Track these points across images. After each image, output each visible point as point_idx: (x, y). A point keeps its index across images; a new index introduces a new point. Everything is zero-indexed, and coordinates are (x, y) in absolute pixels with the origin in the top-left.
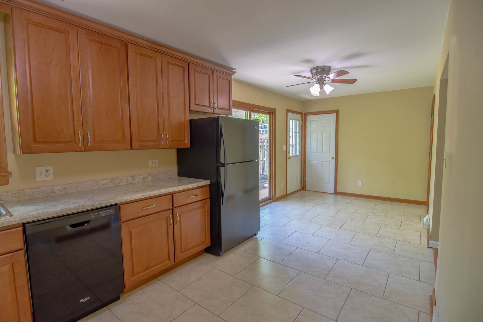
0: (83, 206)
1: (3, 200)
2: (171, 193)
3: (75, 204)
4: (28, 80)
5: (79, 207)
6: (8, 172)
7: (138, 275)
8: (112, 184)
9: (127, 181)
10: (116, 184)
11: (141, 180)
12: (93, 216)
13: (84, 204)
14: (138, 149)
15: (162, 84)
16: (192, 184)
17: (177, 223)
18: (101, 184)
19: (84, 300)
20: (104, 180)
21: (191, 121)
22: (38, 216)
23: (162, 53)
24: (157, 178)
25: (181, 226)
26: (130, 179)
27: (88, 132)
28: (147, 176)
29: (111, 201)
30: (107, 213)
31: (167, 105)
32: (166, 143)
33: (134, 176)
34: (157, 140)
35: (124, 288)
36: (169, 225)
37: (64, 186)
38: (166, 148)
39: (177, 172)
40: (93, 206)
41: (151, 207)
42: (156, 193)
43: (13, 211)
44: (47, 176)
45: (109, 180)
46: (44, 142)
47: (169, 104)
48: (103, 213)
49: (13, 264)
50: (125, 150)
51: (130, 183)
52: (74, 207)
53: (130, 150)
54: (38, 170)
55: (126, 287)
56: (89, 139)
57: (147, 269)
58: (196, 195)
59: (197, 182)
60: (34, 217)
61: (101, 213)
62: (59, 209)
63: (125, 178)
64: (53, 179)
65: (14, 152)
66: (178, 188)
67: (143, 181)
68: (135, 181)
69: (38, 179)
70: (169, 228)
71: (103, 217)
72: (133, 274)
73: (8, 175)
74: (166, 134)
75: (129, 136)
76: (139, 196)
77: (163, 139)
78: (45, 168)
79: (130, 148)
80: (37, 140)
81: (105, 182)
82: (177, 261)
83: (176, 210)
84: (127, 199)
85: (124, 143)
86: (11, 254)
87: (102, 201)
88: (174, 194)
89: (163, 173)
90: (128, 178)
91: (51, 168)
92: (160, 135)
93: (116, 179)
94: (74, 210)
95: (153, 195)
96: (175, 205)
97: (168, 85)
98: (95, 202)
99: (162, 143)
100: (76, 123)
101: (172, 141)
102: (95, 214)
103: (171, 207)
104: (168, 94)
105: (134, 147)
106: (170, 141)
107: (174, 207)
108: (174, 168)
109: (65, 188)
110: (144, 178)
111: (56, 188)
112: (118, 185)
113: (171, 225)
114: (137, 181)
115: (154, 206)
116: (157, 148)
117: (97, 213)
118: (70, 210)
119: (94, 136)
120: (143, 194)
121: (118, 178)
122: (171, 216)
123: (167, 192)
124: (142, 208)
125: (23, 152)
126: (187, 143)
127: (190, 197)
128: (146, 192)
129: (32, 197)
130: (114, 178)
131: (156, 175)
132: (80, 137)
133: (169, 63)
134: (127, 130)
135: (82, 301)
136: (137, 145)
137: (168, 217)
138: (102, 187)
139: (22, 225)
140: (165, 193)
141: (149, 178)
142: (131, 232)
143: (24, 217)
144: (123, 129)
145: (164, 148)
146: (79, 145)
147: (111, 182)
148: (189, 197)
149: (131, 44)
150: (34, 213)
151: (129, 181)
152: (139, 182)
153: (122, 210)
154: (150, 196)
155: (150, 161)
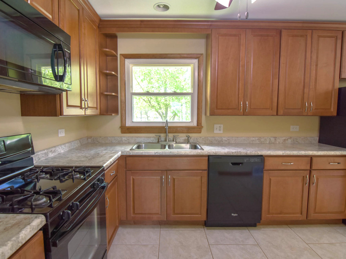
0: (240, 152)
1: (198, 142)
2: (310, 156)
3: (235, 150)
4: (217, 71)
5: (238, 152)
6: (201, 126)
7: (272, 215)
8: (259, 142)
9: (270, 141)
10: (262, 142)
11: (282, 141)
12: (245, 160)
13: (241, 151)
14: (282, 115)
15: (311, 57)
16: (335, 152)
17: (313, 185)
18: (251, 140)
19: (234, 215)
20: (253, 137)
21: (340, 89)
22: (216, 153)
23: (313, 29)
24: (297, 141)
25: (317, 188)
26: (273, 139)
27: (247, 102)
28: (288, 139)
29: (259, 152)
30: (255, 160)
31: (314, 76)
32: (309, 110)
33: (276, 137)
34: (301, 109)
35: (261, 220)
36: (305, 184)
37: (228, 138)
38: (309, 116)
39: (318, 138)
40: (246, 153)
41: (290, 164)
42: (295, 153)
43: (204, 148)
44: (220, 130)
46: (222, 109)
47: (316, 75)
48: (252, 160)
49: (201, 177)
50: (272, 115)
51: (273, 142)
52: (235, 152)
53: (276, 116)
54: (216, 126)
55: (262, 219)
56: (247, 107)
57: (280, 214)
58: (338, 163)
59: (341, 150)
60: (214, 153)
61: (251, 160)
62: (227, 151)
63: (269, 138)
64: (222, 132)
65: (206, 114)
66: (318, 152)
67: (283, 142)
68: (277, 142)
69: (215, 132)
70: (305, 186)
71: (252, 162)
72: (269, 213)
73: (201, 128)
74: (311, 103)
75: (276, 104)
76: (280, 153)
77: (307, 107)
78: (219, 125)
79: (275, 114)
80: (218, 108)
81: (254, 139)
82: (309, 218)
83: (313, 172)
84: (270, 153)
85: (272, 110)
86: (201, 171)
87: (253, 151)
88: (313, 158)
89: (303, 138)
90: (271, 138)
91: (222, 126)
92: (304, 104)
93: (262, 138)
94: (235, 153)
95: (292, 155)
96: (314, 167)
97: (317, 57)
98: (248, 151)
99: (305, 111)
100: (240, 96)
101: (316, 109)
102: (247, 159)
103: (308, 168)
104: (317, 65)
105: (279, 113)
106: (314, 108)
107: (312, 169)
108: (315, 135)
109: (229, 140)
110: (285, 140)
111: (224, 139)
112: (263, 143)
113: (307, 185)
114: (279, 142)
115: (293, 163)
116: (300, 114)
117: (248, 159)
118: (233, 153)
119: (250, 105)
120: (283, 152)
121: (263, 137)
122: (307, 176)
123: (306, 154)
124: (282, 163)
125: (211, 115)
126: (333, 110)
127: (331, 164)
128: (286, 151)
129: (211, 142)
130: (260, 137)
131: (296, 139)
132: (242, 105)
133: (319, 37)
134: (275, 100)
135: (233, 214)
136: (282, 112)
137: (305, 177)
138: (251, 142)
139: (207, 156)
140: (304, 154)
141: (290, 141)
142: (270, 179)
143: (209, 152)
144: (272, 99)
145: (307, 116)
146: (240, 111)
147: (258, 139)
148: (329, 163)
149: (284, 30)
150: (214, 151)
151: (272, 141)
152: (280, 143)
153: (266, 161)
154: (290, 154)
155: (291, 126)
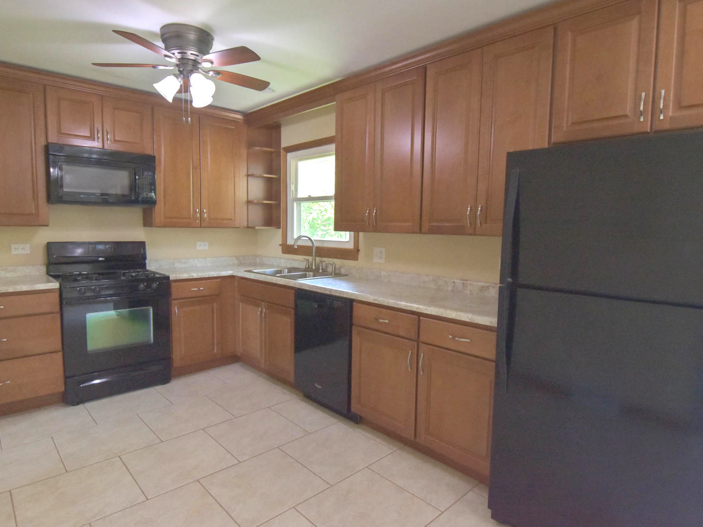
4: (340, 160)
6: (358, 249)
12: (328, 302)
19: (317, 386)
23: (484, 46)
32: (476, 223)
38: (478, 235)
44: (381, 258)
45: (432, 278)
50: (412, 233)
54: (376, 250)
64: (383, 262)
69: (375, 260)
73: (358, 252)
75: (418, 212)
78: (380, 249)
79: (419, 231)
80: (342, 219)
82: (417, 440)
83: (422, 348)
86: (289, 309)
88: (421, 318)
91: (384, 250)
95: (386, 304)
96: (421, 338)
101: (492, 221)
105: (423, 230)
117: (331, 301)
122: (411, 352)
132: (367, 215)
133: (498, 57)
136: (428, 227)
143: (296, 283)
145: (475, 235)
146: (367, 224)
152: (472, 293)
153: (354, 309)
154: (383, 304)
